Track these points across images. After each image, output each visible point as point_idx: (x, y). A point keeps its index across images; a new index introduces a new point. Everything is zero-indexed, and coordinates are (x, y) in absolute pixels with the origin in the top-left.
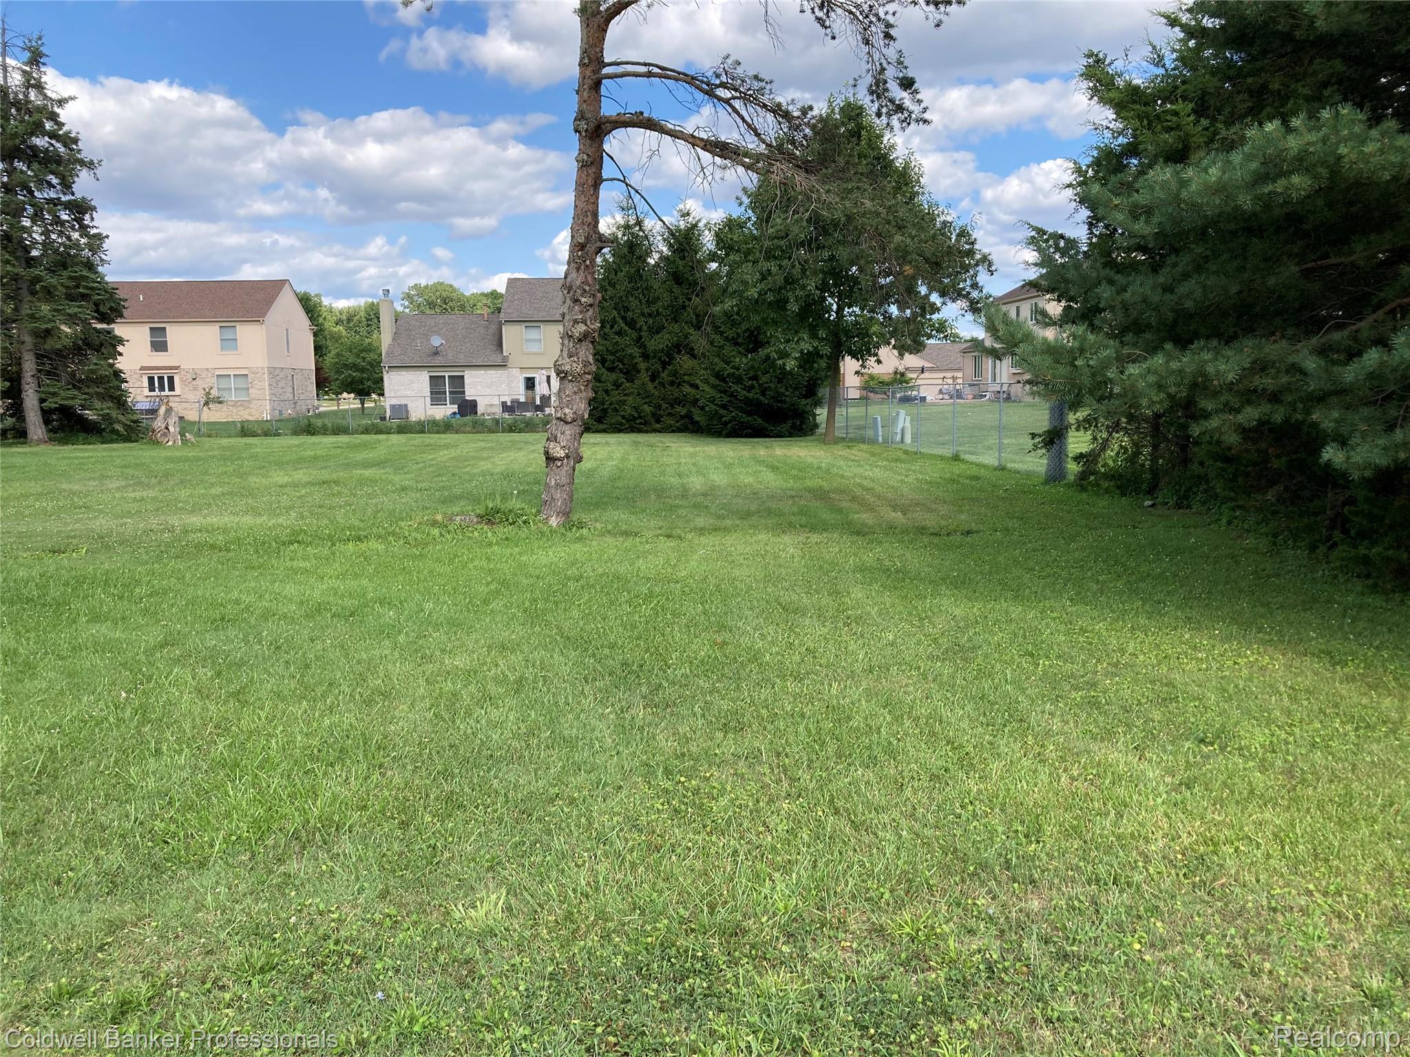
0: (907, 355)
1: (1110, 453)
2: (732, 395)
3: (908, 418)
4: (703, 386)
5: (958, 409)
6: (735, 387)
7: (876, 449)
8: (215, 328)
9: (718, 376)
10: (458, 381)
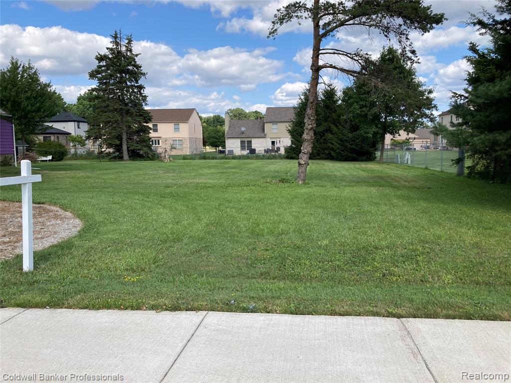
0: (410, 133)
1: (479, 166)
2: (345, 147)
3: (409, 155)
4: (335, 144)
5: (427, 152)
6: (347, 144)
7: (398, 166)
8: (173, 124)
9: (341, 140)
10: (250, 143)
